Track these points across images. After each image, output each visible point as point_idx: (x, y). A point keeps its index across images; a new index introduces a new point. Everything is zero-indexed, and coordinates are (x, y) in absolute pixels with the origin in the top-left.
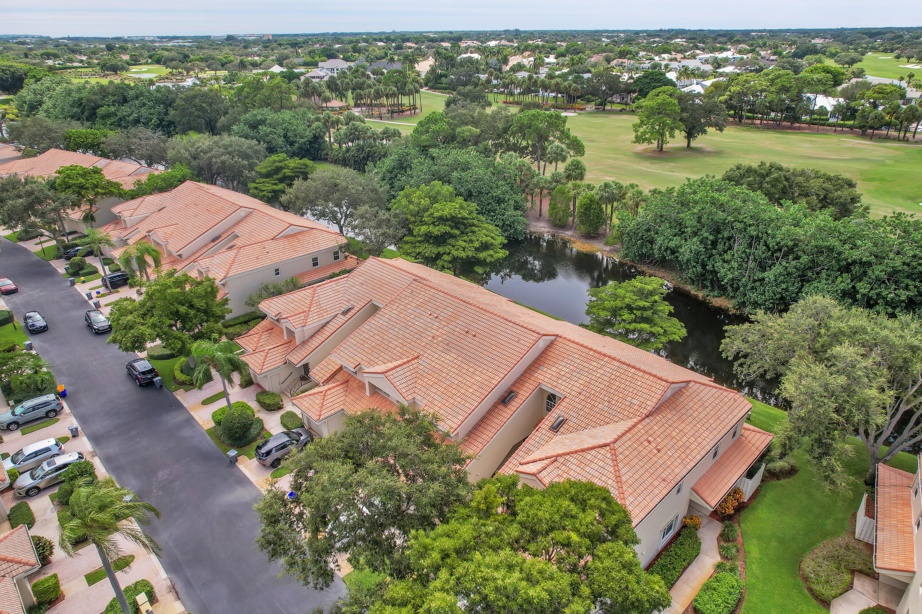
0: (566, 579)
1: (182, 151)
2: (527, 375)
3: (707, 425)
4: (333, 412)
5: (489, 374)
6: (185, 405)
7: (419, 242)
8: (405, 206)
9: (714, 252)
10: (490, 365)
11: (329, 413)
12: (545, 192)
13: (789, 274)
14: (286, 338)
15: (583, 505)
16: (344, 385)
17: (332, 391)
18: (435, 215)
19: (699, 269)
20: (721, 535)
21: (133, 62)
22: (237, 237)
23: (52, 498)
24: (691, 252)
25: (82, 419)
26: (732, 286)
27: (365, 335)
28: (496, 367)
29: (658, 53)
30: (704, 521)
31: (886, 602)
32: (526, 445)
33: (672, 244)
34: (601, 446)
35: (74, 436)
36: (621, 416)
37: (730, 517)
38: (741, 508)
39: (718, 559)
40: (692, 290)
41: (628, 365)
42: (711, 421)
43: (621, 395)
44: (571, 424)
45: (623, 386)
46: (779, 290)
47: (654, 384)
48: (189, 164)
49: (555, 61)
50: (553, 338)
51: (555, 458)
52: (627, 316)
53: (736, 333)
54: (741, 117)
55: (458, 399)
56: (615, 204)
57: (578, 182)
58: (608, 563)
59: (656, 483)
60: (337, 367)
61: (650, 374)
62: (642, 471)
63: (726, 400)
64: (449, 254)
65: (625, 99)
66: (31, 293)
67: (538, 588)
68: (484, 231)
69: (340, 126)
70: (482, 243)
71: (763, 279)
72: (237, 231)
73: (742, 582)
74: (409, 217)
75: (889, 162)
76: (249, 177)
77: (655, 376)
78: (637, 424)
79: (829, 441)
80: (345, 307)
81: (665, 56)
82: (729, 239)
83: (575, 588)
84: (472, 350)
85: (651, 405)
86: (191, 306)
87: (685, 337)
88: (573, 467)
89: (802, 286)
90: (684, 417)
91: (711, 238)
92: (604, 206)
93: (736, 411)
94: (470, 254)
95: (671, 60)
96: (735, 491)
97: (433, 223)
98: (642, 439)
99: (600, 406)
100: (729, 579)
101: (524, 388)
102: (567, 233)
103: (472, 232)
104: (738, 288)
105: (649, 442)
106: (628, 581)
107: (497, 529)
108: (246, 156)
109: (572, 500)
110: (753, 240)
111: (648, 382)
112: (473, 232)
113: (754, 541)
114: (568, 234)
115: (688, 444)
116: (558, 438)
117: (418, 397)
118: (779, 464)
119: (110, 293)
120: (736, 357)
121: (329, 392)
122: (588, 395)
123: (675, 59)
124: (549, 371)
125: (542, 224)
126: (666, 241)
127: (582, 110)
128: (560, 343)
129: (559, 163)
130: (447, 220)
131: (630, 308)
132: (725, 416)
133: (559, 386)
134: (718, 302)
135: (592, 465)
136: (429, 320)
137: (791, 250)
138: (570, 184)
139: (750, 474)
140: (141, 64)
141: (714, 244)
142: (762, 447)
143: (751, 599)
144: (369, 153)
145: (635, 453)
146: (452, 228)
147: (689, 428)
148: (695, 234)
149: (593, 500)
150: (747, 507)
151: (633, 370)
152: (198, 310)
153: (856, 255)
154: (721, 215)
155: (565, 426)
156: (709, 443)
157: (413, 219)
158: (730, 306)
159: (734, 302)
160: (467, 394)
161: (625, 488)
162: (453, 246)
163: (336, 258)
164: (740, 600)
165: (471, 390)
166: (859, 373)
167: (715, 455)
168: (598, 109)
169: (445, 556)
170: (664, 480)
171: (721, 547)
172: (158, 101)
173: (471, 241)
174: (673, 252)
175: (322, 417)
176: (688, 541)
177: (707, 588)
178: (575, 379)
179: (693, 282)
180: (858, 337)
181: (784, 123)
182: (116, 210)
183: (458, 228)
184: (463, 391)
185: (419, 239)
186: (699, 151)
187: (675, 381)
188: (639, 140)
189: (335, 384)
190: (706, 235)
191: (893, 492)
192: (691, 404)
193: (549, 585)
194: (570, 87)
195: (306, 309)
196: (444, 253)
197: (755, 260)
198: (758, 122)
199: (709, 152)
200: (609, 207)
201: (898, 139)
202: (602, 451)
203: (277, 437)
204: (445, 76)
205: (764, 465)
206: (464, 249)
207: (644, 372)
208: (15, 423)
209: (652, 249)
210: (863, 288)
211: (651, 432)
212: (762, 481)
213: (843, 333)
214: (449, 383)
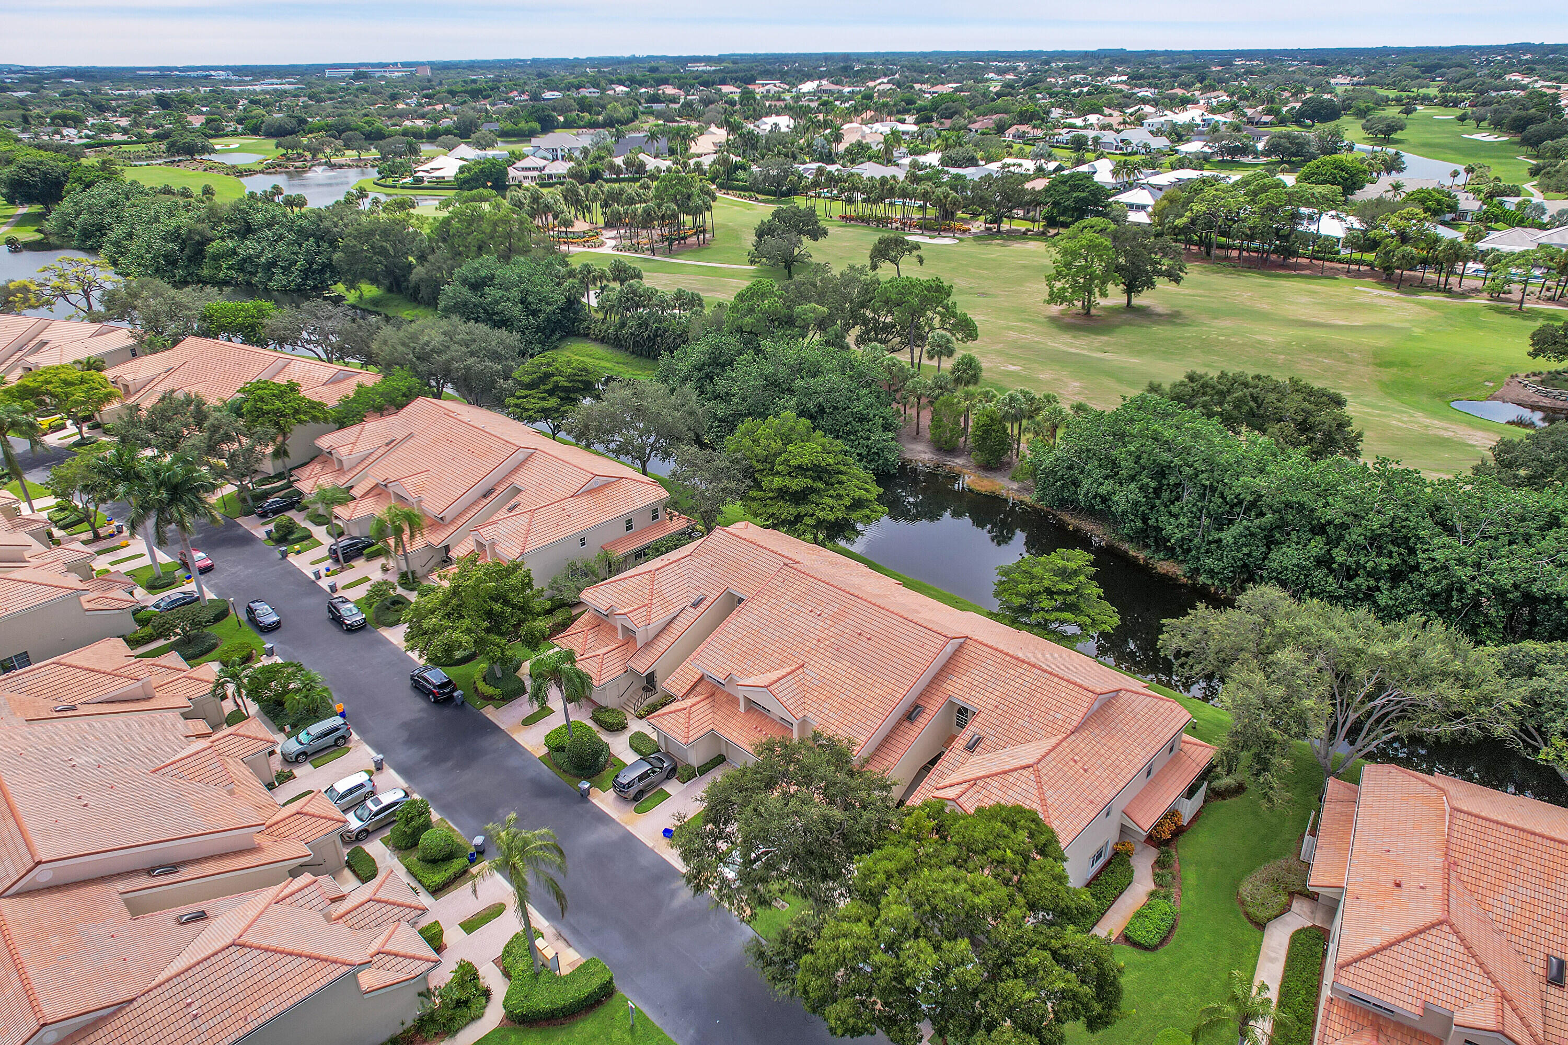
0: (1003, 891)
1: (401, 348)
2: (934, 686)
3: (1139, 740)
4: (702, 733)
5: (891, 686)
6: (502, 727)
7: (771, 499)
8: (749, 449)
9: (1157, 502)
10: (892, 675)
11: (698, 735)
12: (924, 401)
13: (1252, 535)
14: (620, 637)
15: (1014, 826)
16: (710, 699)
17: (698, 706)
18: (792, 463)
19: (1139, 524)
20: (1156, 863)
21: (212, 132)
22: (518, 491)
23: (385, 842)
24: (1128, 501)
25: (378, 748)
26: (1181, 547)
27: (731, 637)
28: (898, 678)
29: (1083, 113)
30: (1138, 847)
31: (1322, 922)
32: (940, 766)
33: (1103, 490)
34: (1024, 768)
35: (378, 769)
36: (1044, 733)
37: (1167, 843)
38: (1179, 832)
39: (1152, 887)
40: (1132, 551)
41: (1051, 673)
42: (1144, 736)
43: (1043, 709)
44: (988, 742)
45: (1045, 698)
46: (1240, 555)
47: (1079, 696)
48: (413, 368)
49: (915, 128)
50: (962, 640)
51: (974, 782)
52: (1046, 603)
53: (1174, 628)
54: (1209, 246)
55: (858, 717)
56: (1024, 422)
57: (971, 388)
58: (1039, 876)
59: (1083, 806)
60: (698, 677)
61: (1075, 684)
62: (1068, 793)
63: (1162, 710)
64: (812, 515)
65: (1032, 214)
66: (233, 570)
67: (982, 897)
68: (855, 481)
69: (605, 282)
70: (853, 499)
71: (1220, 540)
72: (518, 480)
73: (1176, 909)
74: (755, 463)
75: (1418, 331)
76: (504, 389)
77: (1080, 686)
78: (1061, 741)
79: (1268, 756)
80: (694, 598)
81: (1093, 118)
82: (1178, 485)
83: (1011, 897)
84: (868, 657)
85: (1076, 720)
86: (506, 602)
87: (1118, 627)
88: (995, 791)
89: (1270, 550)
90: (1113, 732)
91: (1153, 484)
92: (1008, 425)
93: (1173, 723)
94: (839, 515)
95: (1103, 128)
96: (1172, 814)
97: (789, 474)
98: (1067, 759)
99: (1020, 722)
100: (1163, 905)
101: (932, 702)
102: (957, 460)
103: (839, 482)
104: (1189, 550)
105: (1075, 761)
106: (1058, 891)
107: (935, 850)
108: (496, 356)
109: (1003, 822)
110: (1207, 491)
111: (1073, 693)
112: (841, 483)
113: (1192, 867)
114: (958, 463)
115: (1117, 762)
116: (975, 758)
117: (810, 715)
118: (1226, 781)
119: (343, 569)
120: (1178, 655)
121: (693, 709)
122: (1006, 708)
123: (1109, 127)
124: (959, 681)
125: (919, 447)
126: (1095, 485)
127: (964, 231)
128: (970, 647)
129: (944, 358)
130: (808, 469)
131: (1050, 592)
132: (1159, 729)
133: (973, 698)
134: (1165, 567)
135: (1015, 788)
136: (810, 618)
137: (1253, 504)
138: (960, 393)
139: (1191, 792)
140: (227, 135)
141: (1157, 491)
142: (1204, 763)
143: (1184, 925)
144: (656, 331)
145: (1060, 774)
146: (814, 479)
147: (1118, 744)
148: (1132, 478)
149: (1023, 821)
150: (1185, 831)
151: (1056, 680)
152: (513, 606)
153: (1330, 514)
154: (1166, 456)
155: (982, 745)
156: (1140, 758)
157: (760, 467)
158: (1180, 573)
159: (1185, 567)
160: (868, 710)
161: (1050, 811)
162: (818, 505)
163: (655, 517)
164: (1173, 927)
165: (872, 706)
166: (1299, 681)
167: (1149, 773)
168: (990, 229)
169: (889, 876)
170: (1091, 802)
171: (1156, 875)
172: (303, 234)
173: (839, 497)
174: (1104, 500)
175: (691, 740)
176: (1120, 869)
177: (1139, 915)
178: (990, 690)
179: (1131, 540)
180: (1303, 638)
181: (1273, 257)
182: (324, 442)
183: (821, 479)
184: (862, 707)
185: (771, 495)
186: (1144, 313)
187: (1104, 690)
188: (1054, 298)
189: (698, 699)
190: (1146, 480)
191: (1338, 807)
192: (1122, 716)
193: (991, 894)
194: (946, 197)
195: (646, 602)
196: (806, 515)
197: (1209, 515)
198: (1235, 253)
199: (1160, 315)
200: (1016, 426)
201: (1435, 288)
202: (1025, 773)
203: (634, 765)
204: (743, 168)
205: (1206, 783)
206: (832, 508)
207: (1068, 681)
208: (304, 753)
209: (1076, 492)
210: (1339, 555)
211: (1077, 750)
212: (1205, 801)
213: (1288, 634)
214: (844, 697)
